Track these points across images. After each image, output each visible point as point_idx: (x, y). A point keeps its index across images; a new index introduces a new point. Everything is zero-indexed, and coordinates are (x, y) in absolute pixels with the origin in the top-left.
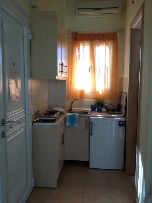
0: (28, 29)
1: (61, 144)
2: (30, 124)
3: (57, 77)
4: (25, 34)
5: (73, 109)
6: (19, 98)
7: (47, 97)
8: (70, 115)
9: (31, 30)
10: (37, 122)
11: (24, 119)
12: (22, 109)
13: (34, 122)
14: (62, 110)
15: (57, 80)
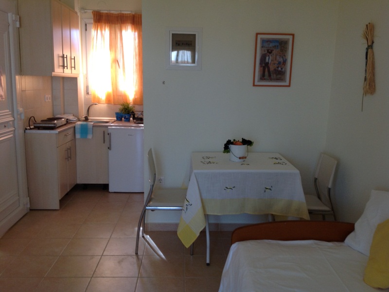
0: (14, 16)
1: (66, 159)
2: (21, 131)
3: (53, 73)
4: (10, 21)
5: (89, 118)
6: (4, 97)
7: (50, 101)
8: (81, 125)
9: (18, 16)
10: (31, 129)
11: (11, 123)
12: (8, 110)
13: (26, 129)
14: (71, 117)
15: (54, 76)
